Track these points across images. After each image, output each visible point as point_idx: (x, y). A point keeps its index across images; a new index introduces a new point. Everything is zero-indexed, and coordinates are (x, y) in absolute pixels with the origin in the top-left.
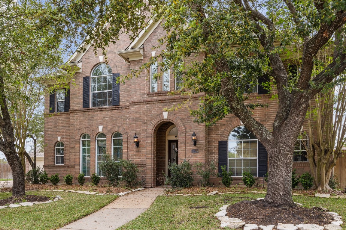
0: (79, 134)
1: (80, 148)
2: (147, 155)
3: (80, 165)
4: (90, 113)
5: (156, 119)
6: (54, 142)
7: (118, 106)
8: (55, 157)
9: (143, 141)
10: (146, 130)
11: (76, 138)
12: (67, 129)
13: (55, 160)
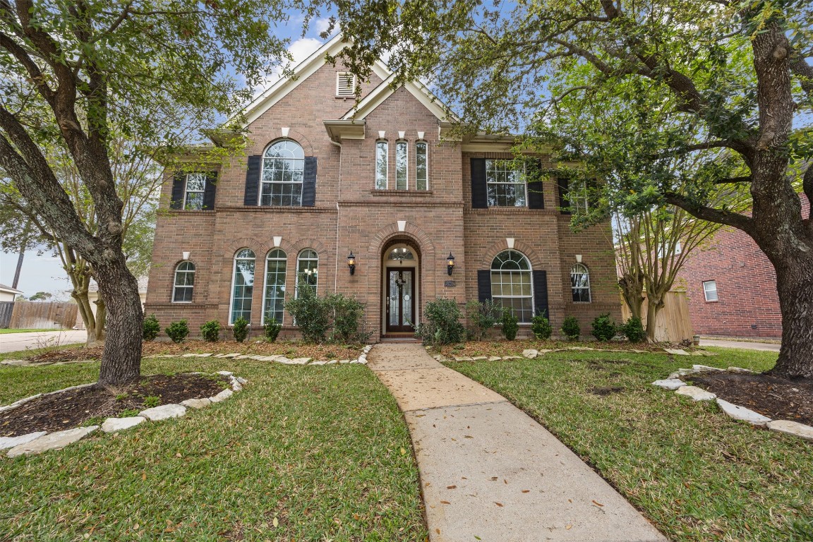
0: (233, 249)
1: (232, 273)
2: (369, 288)
3: (229, 304)
4: (258, 215)
5: (386, 230)
6: (175, 261)
7: (312, 208)
8: (172, 288)
9: (362, 264)
10: (368, 247)
11: (226, 256)
12: (204, 240)
13: (171, 293)
